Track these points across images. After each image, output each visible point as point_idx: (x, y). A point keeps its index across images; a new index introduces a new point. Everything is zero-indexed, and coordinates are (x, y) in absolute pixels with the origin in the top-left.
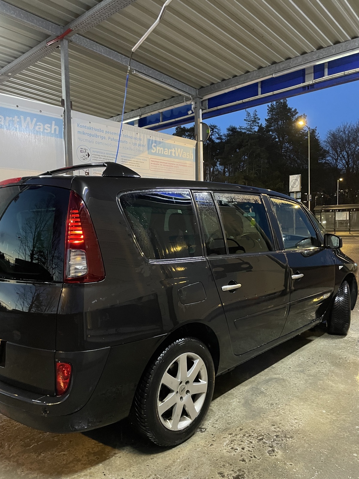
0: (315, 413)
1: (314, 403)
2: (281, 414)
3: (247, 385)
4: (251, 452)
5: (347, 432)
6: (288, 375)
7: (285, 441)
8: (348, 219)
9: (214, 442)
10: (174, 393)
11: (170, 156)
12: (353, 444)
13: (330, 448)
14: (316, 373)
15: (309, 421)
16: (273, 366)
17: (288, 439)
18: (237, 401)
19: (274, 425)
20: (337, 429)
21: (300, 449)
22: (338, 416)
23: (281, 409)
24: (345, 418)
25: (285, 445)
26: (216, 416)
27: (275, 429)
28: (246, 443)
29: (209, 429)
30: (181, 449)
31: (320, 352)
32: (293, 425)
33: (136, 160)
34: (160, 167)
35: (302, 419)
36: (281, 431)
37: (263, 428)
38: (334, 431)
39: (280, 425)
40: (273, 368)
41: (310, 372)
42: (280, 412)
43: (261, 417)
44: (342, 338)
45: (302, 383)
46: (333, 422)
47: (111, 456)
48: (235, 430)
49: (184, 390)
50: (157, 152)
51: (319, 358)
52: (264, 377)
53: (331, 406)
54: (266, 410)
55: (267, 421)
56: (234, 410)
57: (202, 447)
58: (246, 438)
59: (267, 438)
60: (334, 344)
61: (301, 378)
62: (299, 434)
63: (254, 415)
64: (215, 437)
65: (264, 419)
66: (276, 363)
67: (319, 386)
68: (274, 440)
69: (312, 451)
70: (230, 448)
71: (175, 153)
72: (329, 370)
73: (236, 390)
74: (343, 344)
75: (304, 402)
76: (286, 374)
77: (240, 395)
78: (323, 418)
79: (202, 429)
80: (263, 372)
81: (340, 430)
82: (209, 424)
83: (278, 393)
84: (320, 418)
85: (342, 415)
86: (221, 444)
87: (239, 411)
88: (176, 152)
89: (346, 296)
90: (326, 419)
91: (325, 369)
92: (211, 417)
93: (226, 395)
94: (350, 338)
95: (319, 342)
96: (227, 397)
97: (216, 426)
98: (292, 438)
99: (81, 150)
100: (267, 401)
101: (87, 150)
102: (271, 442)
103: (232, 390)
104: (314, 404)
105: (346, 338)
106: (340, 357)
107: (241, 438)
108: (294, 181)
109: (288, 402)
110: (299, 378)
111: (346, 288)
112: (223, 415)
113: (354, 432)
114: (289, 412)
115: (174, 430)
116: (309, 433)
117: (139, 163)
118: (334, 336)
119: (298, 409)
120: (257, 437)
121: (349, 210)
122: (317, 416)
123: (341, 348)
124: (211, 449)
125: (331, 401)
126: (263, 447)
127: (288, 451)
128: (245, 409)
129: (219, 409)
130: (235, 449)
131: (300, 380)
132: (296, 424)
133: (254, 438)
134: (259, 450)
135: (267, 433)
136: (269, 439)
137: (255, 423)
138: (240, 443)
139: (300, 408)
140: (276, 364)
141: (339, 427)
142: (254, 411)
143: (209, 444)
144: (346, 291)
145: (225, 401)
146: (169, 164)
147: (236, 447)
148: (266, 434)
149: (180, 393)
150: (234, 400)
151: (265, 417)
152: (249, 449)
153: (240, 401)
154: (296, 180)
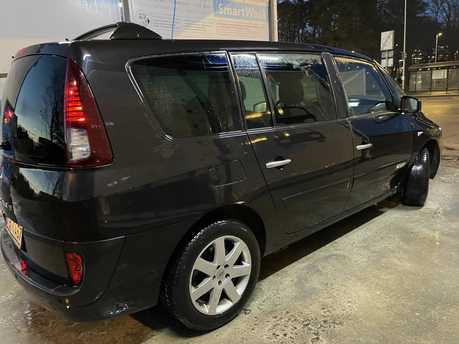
0: (371, 296)
1: (373, 283)
2: (335, 296)
3: (304, 262)
4: (294, 339)
5: (405, 319)
6: (350, 251)
7: (332, 327)
8: (446, 77)
9: (256, 326)
10: (210, 278)
11: (240, 17)
12: (409, 335)
13: (382, 339)
14: (382, 249)
15: (363, 305)
16: (336, 241)
17: (336, 325)
18: (290, 279)
19: (324, 309)
20: (394, 315)
21: (347, 338)
22: (398, 300)
23: (335, 289)
24: (405, 303)
25: (332, 332)
26: (265, 296)
27: (324, 313)
28: (289, 329)
29: (254, 311)
30: (220, 333)
31: (391, 225)
32: (345, 309)
33: (202, 24)
34: (229, 30)
35: (357, 302)
36: (330, 315)
37: (311, 311)
38: (390, 318)
39: (331, 309)
40: (336, 243)
41: (376, 248)
42: (334, 293)
43: (312, 298)
44: (418, 209)
45: (363, 261)
46: (390, 307)
47: (148, 339)
48: (280, 313)
49: (223, 274)
50: (225, 13)
51: (388, 233)
52: (324, 253)
53: (391, 288)
54: (318, 291)
55: (318, 303)
56: (285, 289)
57: (243, 331)
58: (291, 322)
59: (313, 324)
60: (408, 217)
61: (364, 255)
62: (350, 320)
63: (305, 296)
64: (258, 320)
65: (315, 301)
66: (340, 237)
67: (383, 265)
68: (321, 326)
69: (360, 341)
70: (272, 333)
71: (245, 13)
72: (397, 246)
73: (291, 268)
74: (418, 216)
75: (363, 282)
76: (349, 250)
77: (294, 273)
78: (380, 302)
79: (247, 310)
80: (323, 248)
81: (397, 316)
82: (255, 305)
83: (335, 271)
84: (377, 302)
85: (403, 299)
86: (263, 328)
87: (289, 291)
88: (247, 12)
89: (425, 165)
90: (383, 303)
91: (393, 245)
92: (258, 298)
93: (280, 273)
94: (426, 210)
95: (391, 214)
96: (280, 275)
97: (262, 307)
98: (341, 324)
99: (140, 16)
100: (322, 280)
101: (146, 15)
102: (318, 328)
103: (287, 267)
104: (373, 285)
105: (422, 209)
106: (412, 231)
107: (285, 323)
108: (386, 38)
109: (345, 282)
110: (362, 255)
111: (425, 156)
112: (271, 295)
113: (413, 320)
114: (343, 294)
115: (211, 315)
116: (361, 319)
117: (205, 27)
118: (409, 207)
119: (354, 290)
120: (303, 322)
121: (448, 68)
122: (374, 300)
123: (414, 221)
124: (251, 334)
125: (393, 282)
126: (307, 334)
127: (333, 340)
128: (296, 289)
129: (269, 288)
130: (277, 334)
131: (363, 257)
132: (348, 308)
133: (299, 323)
134: (303, 338)
135: (315, 317)
136: (316, 324)
137: (304, 305)
138: (283, 328)
139: (356, 289)
140: (339, 239)
141: (396, 313)
142: (306, 292)
143: (250, 328)
144: (425, 160)
145: (277, 279)
146: (238, 26)
147: (278, 333)
148: (313, 318)
149: (218, 278)
150: (287, 279)
151: (316, 298)
152: (292, 336)
153: (293, 279)
154: (389, 37)
